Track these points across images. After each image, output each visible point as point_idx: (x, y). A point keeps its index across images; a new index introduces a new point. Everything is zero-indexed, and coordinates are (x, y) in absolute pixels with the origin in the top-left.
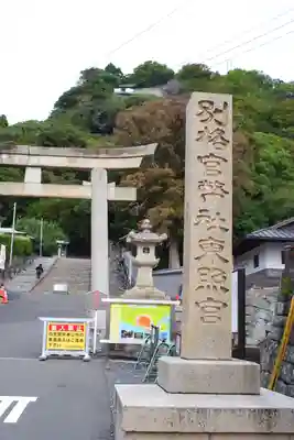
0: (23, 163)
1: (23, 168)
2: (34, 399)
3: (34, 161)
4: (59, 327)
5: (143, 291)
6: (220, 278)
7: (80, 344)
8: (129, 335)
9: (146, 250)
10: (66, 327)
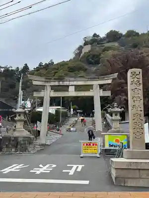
0: (68, 84)
1: (68, 86)
2: (83, 166)
3: (72, 83)
4: (87, 145)
5: (115, 130)
6: (140, 125)
7: (95, 151)
8: (112, 146)
9: (116, 115)
10: (90, 144)
